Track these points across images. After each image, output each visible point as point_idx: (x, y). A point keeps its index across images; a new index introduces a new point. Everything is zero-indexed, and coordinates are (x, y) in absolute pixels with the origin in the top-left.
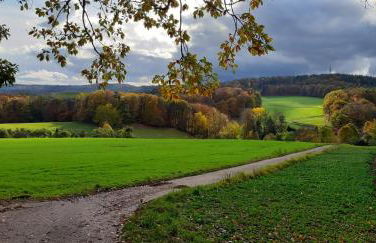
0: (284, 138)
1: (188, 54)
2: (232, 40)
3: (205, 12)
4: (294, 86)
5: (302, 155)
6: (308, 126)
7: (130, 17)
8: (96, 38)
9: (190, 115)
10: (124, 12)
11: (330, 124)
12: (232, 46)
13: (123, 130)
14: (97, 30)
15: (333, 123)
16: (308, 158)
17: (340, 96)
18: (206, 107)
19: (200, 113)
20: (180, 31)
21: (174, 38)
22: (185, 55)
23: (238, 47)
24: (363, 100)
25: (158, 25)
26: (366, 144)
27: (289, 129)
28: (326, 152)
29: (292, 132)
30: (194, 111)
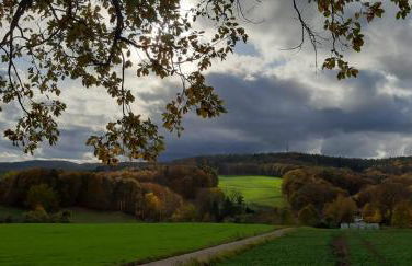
0: (243, 220)
1: (131, 114)
2: (179, 100)
3: (150, 70)
4: (250, 164)
5: (261, 238)
6: (267, 207)
7: (67, 74)
8: (26, 94)
9: (139, 196)
10: (60, 68)
11: (289, 206)
12: (179, 106)
13: (59, 214)
14: (27, 86)
15: (293, 204)
16: (267, 242)
17: (298, 176)
18: (158, 186)
19: (151, 194)
20: (122, 91)
21: (116, 98)
22: (128, 115)
23: (185, 109)
24: (321, 180)
25: (98, 84)
26: (327, 227)
27: (248, 211)
28: (287, 235)
29: (251, 215)
30: (144, 192)
